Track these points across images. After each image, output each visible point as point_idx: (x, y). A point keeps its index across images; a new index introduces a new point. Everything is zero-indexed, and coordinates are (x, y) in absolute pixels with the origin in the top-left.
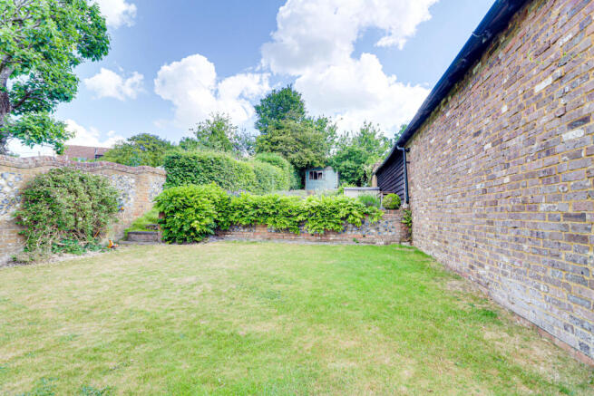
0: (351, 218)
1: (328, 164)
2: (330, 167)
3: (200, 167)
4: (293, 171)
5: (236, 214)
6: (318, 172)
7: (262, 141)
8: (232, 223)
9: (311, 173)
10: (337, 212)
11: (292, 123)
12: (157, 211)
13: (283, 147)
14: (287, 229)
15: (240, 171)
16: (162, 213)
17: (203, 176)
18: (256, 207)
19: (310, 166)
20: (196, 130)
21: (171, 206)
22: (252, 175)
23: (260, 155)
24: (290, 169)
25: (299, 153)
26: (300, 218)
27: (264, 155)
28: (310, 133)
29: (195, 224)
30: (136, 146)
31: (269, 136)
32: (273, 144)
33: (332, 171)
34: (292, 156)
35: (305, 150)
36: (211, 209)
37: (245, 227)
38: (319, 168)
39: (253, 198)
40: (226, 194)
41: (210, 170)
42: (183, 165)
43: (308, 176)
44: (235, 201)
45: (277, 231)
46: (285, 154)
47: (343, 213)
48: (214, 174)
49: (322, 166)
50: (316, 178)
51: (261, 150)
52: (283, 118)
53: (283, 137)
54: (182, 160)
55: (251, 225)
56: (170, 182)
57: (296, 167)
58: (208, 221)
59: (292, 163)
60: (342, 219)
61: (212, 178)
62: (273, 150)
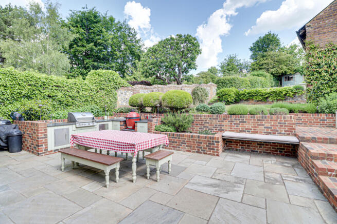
0: (288, 94)
1: (296, 71)
2: (298, 73)
3: (228, 82)
4: (272, 78)
5: (242, 96)
6: (290, 77)
7: (254, 65)
8: (240, 99)
9: (286, 78)
10: (282, 93)
11: (272, 53)
12: (217, 96)
13: (266, 67)
14: (261, 100)
15: (243, 82)
16: (219, 97)
17: (229, 85)
18: (249, 93)
19: (284, 74)
20: (220, 65)
21: (221, 94)
22: (249, 83)
23: (253, 73)
24: (270, 77)
25: (276, 68)
26: (266, 96)
27: (255, 72)
28: (284, 56)
29: (229, 99)
30: (199, 77)
31: (258, 62)
32: (260, 66)
33: (300, 75)
34: (272, 70)
35: (280, 66)
36: (233, 95)
37: (245, 100)
38: (291, 74)
39: (248, 90)
40: (238, 90)
41: (231, 83)
42: (222, 82)
43: (283, 79)
44: (241, 92)
45: (258, 101)
46: (268, 70)
47: (284, 93)
48: (233, 84)
49: (292, 73)
50: (289, 80)
51: (254, 70)
52: (266, 51)
53: (266, 61)
54: (222, 81)
55: (247, 100)
56: (218, 88)
57: (274, 76)
58: (233, 98)
59: (272, 74)
60: (284, 95)
61: (232, 86)
62: (261, 69)
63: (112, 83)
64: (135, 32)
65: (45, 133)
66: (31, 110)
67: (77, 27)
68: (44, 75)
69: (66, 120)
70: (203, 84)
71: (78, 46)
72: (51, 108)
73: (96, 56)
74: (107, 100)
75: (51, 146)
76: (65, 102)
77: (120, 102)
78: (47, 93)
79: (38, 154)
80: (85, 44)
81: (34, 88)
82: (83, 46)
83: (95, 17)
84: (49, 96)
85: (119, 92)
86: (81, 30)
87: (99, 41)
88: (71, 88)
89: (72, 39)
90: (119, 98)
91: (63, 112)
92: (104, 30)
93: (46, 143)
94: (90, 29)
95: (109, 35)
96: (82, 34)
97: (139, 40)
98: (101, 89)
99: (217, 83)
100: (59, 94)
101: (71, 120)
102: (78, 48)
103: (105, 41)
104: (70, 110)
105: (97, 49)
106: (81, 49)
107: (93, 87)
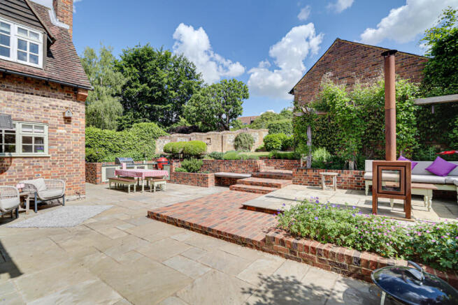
3: (280, 127)
54: (274, 125)
56: (269, 133)
58: (279, 145)
63: (151, 134)
64: (194, 66)
65: (101, 170)
66: (91, 155)
67: (130, 66)
68: (99, 130)
69: (114, 162)
70: (249, 130)
71: (131, 87)
72: (104, 154)
73: (150, 97)
74: (147, 148)
75: (104, 179)
76: (114, 150)
77: (159, 149)
78: (102, 143)
79: (96, 184)
80: (138, 85)
81: (93, 140)
82: (136, 87)
83: (149, 54)
84: (103, 145)
85: (158, 141)
86: (135, 70)
87: (153, 81)
88: (118, 139)
89: (124, 83)
90: (157, 146)
91: (112, 157)
92: (158, 69)
93: (101, 176)
94: (144, 67)
95: (164, 74)
96: (134, 74)
97: (199, 75)
98: (142, 139)
99: (269, 127)
100: (110, 144)
101: (117, 162)
102: (131, 90)
103: (160, 80)
104: (117, 155)
105: (150, 89)
106: (135, 90)
107: (136, 138)
